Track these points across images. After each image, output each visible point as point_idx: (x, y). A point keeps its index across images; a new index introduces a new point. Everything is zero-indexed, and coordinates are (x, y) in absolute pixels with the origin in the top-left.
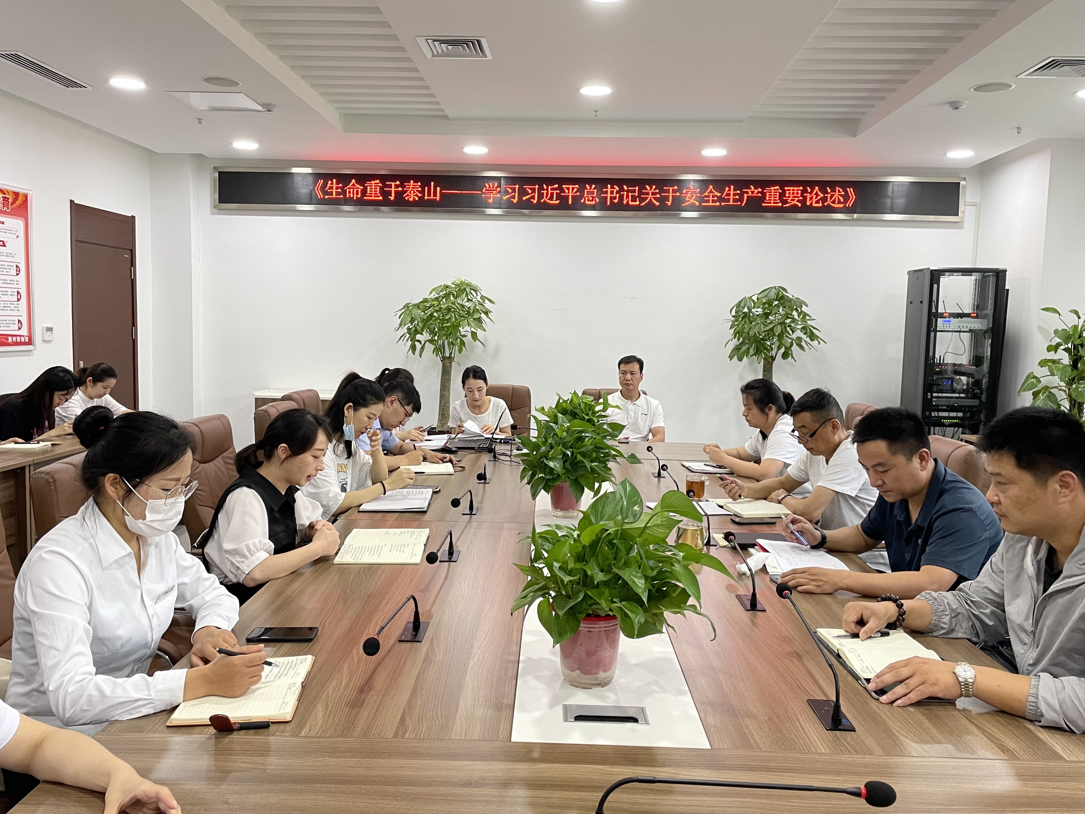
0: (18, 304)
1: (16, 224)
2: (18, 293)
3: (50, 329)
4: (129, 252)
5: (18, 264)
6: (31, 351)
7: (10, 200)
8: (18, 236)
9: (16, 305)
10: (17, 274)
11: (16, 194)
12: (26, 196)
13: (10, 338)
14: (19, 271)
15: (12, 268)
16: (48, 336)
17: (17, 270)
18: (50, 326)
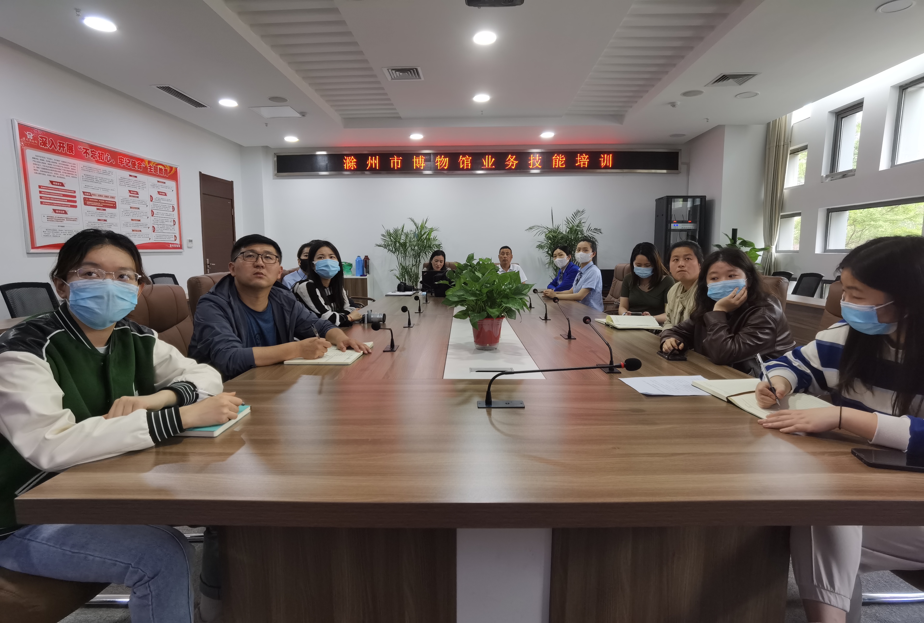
0: (174, 227)
1: (171, 184)
2: (174, 221)
3: (191, 241)
4: (231, 200)
5: (173, 205)
6: (181, 252)
7: (168, 171)
8: (173, 191)
9: (173, 228)
10: (173, 211)
11: (171, 168)
12: (176, 169)
13: (171, 245)
14: (174, 209)
15: (170, 207)
16: (190, 245)
17: (173, 209)
18: (191, 239)
